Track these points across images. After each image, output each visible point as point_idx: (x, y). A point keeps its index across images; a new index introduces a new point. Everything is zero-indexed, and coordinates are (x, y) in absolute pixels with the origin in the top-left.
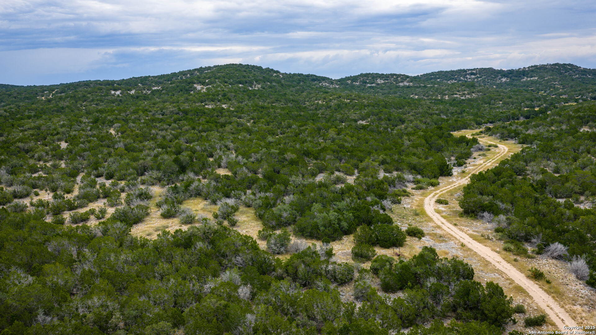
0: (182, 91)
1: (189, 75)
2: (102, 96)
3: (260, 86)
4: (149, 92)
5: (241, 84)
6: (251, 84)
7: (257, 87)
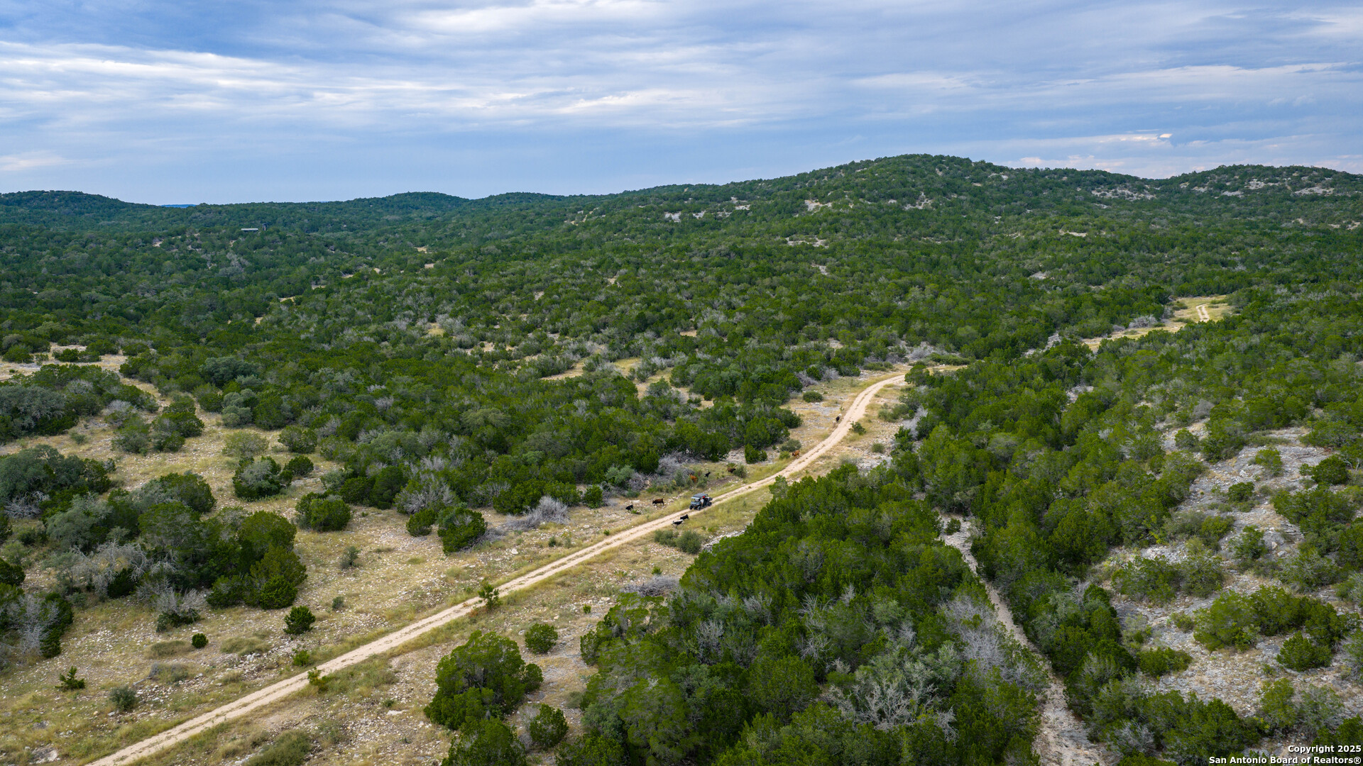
0: (780, 213)
1: (826, 178)
2: (645, 222)
3: (930, 202)
4: (728, 214)
5: (892, 198)
6: (913, 198)
7: (924, 203)
